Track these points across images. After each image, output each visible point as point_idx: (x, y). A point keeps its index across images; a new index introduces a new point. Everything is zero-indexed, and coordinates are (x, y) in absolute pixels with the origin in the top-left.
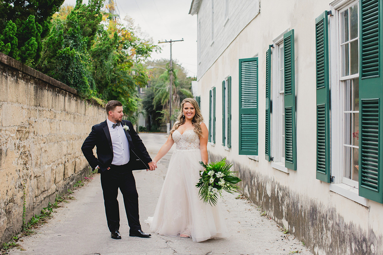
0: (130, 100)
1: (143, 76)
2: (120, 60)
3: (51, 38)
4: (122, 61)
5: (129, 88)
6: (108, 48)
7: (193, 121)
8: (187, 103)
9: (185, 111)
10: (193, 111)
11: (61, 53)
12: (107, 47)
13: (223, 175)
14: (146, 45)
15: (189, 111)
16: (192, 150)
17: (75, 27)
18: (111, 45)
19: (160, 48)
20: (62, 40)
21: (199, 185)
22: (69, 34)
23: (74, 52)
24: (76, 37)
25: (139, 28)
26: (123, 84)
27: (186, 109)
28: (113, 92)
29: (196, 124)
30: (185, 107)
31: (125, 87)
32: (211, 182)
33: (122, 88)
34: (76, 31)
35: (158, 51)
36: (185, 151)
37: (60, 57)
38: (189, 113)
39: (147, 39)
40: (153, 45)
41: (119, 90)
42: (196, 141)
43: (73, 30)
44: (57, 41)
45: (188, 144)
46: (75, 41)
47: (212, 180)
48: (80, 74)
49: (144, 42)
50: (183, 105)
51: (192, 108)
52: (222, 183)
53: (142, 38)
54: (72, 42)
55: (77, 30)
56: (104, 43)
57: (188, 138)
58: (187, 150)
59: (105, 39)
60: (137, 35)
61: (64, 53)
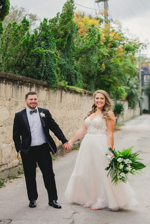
0: (119, 88)
1: (131, 69)
2: (109, 56)
3: (25, 41)
4: (111, 56)
5: (119, 78)
6: (93, 46)
7: (103, 110)
8: (99, 94)
9: (96, 100)
10: (103, 101)
11: (32, 52)
12: (91, 46)
13: (131, 162)
14: (133, 43)
15: (99, 100)
16: (99, 135)
17: (47, 31)
18: (95, 44)
19: (146, 46)
20: (34, 42)
21: (107, 169)
22: (42, 36)
23: (43, 51)
24: (47, 39)
25: (128, 30)
26: (113, 75)
27: (97, 99)
28: (105, 82)
29: (105, 112)
30: (96, 97)
31: (115, 78)
32: (120, 168)
33: (112, 79)
34: (48, 35)
35: (144, 48)
36: (92, 135)
37: (32, 55)
38: (100, 102)
39: (134, 38)
40: (140, 43)
41: (110, 80)
42: (103, 127)
43: (45, 34)
44: (30, 43)
45: (96, 129)
46: (47, 42)
47: (121, 167)
48: (50, 68)
49: (131, 41)
50: (95, 95)
51: (102, 99)
52: (129, 168)
53: (130, 38)
54: (43, 43)
55: (49, 33)
56: (90, 43)
57: (95, 124)
58: (95, 135)
59: (92, 39)
60: (126, 35)
61: (35, 52)
